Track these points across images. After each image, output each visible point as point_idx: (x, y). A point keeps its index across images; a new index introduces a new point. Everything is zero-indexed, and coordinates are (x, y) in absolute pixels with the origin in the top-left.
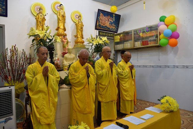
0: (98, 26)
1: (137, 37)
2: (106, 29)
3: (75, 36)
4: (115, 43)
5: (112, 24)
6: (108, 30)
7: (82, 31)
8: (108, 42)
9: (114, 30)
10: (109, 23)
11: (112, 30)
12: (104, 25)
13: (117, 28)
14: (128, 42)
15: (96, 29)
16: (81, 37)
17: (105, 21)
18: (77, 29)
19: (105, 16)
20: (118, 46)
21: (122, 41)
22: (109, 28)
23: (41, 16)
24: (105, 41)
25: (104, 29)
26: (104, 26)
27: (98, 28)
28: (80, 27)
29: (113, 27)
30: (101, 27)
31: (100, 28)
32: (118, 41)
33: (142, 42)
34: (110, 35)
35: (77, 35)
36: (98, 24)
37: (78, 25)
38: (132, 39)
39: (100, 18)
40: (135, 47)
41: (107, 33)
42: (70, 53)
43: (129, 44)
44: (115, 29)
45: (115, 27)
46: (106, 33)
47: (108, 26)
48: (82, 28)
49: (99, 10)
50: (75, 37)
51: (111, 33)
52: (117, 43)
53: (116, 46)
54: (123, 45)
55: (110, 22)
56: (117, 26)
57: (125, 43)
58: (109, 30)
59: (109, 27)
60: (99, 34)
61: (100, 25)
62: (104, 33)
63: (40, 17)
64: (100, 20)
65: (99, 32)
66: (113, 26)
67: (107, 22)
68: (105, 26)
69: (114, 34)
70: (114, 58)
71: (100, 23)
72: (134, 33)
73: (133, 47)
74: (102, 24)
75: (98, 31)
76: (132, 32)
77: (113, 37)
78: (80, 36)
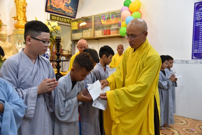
0: (49, 8)
1: (98, 24)
2: (60, 12)
3: (15, 18)
4: (72, 30)
5: (68, 6)
6: (63, 14)
7: (24, 12)
8: (59, 28)
9: (71, 15)
10: (64, 5)
11: (68, 15)
12: (57, 6)
13: (75, 12)
14: (87, 31)
15: (46, 11)
16: (23, 19)
17: (59, 1)
18: (17, 8)
20: (76, 34)
21: (80, 29)
24: (55, 26)
25: (58, 12)
26: (57, 8)
27: (49, 10)
28: (22, 6)
29: (70, 11)
30: (54, 9)
31: (51, 10)
32: (76, 28)
33: (103, 31)
34: (65, 20)
35: (18, 17)
36: (48, 5)
37: (18, 2)
38: (92, 27)
40: (95, 37)
41: (62, 17)
42: (5, 41)
43: (89, 33)
44: (72, 13)
45: (72, 10)
46: (60, 17)
47: (63, 9)
48: (24, 8)
50: (15, 20)
51: (67, 19)
52: (75, 31)
53: (73, 34)
54: (81, 34)
55: (66, 3)
56: (75, 9)
57: (84, 31)
58: (65, 14)
59: (65, 10)
60: (51, 18)
61: (51, 7)
62: (58, 18)
65: (51, 16)
66: (70, 9)
68: (59, 9)
69: (71, 19)
70: (71, 50)
71: (51, 4)
72: (94, 20)
73: (93, 37)
74: (55, 5)
75: (49, 14)
76: (92, 19)
77: (70, 23)
78: (21, 19)
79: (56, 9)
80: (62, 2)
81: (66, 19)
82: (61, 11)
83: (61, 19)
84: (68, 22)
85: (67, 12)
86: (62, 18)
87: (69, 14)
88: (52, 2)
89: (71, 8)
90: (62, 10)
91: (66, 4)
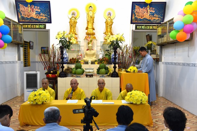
0: (134, 20)
3: (104, 33)
4: (158, 36)
5: (153, 15)
6: (149, 22)
9: (158, 22)
10: (149, 14)
12: (141, 17)
13: (162, 17)
14: (166, 35)
15: (132, 23)
17: (143, 13)
18: (106, 27)
19: (142, 8)
22: (150, 20)
23: (73, 19)
25: (143, 22)
26: (142, 18)
27: (134, 22)
28: (109, 25)
29: (156, 18)
30: (138, 20)
31: (136, 22)
35: (106, 32)
36: (133, 18)
39: (135, 11)
42: (90, 50)
47: (148, 18)
49: (133, 3)
54: (163, 38)
55: (150, 12)
58: (150, 22)
60: (136, 28)
61: (136, 19)
62: (143, 27)
63: (72, 21)
64: (136, 13)
67: (146, 14)
68: (144, 19)
69: (157, 26)
71: (136, 16)
74: (139, 17)
75: (135, 25)
77: (156, 29)
78: (108, 33)
79: (141, 20)
80: (146, 13)
81: (152, 26)
82: (146, 20)
83: (146, 27)
84: (154, 29)
85: (153, 20)
86: (148, 26)
87: (155, 21)
88: (137, 15)
89: (157, 16)
90: (148, 20)
91: (150, 14)
